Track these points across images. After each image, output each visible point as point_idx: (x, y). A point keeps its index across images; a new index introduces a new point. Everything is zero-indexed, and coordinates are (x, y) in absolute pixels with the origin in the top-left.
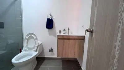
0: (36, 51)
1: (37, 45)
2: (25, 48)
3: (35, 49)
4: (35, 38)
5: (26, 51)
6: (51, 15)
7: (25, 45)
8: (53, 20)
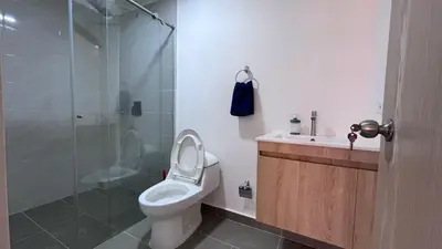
0: (198, 183)
1: (201, 167)
2: (172, 171)
3: (197, 178)
4: (198, 144)
5: (175, 178)
6: (246, 71)
7: (174, 161)
8: (255, 86)
